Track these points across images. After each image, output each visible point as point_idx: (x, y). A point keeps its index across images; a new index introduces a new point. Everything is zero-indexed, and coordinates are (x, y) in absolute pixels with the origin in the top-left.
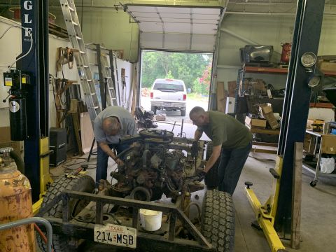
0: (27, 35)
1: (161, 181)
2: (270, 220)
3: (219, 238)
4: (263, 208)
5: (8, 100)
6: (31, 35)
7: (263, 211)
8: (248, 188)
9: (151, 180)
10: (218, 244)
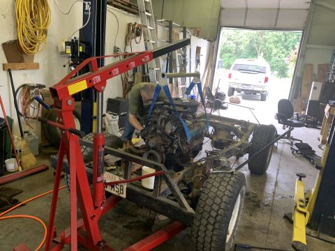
0: (86, 9)
1: (173, 148)
2: (305, 214)
3: (210, 216)
4: (301, 201)
5: (67, 66)
6: (89, 9)
7: (299, 203)
8: (300, 179)
9: (164, 145)
10: (208, 222)
